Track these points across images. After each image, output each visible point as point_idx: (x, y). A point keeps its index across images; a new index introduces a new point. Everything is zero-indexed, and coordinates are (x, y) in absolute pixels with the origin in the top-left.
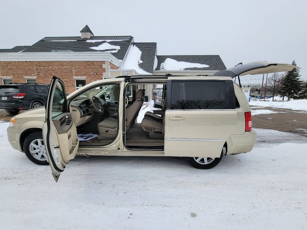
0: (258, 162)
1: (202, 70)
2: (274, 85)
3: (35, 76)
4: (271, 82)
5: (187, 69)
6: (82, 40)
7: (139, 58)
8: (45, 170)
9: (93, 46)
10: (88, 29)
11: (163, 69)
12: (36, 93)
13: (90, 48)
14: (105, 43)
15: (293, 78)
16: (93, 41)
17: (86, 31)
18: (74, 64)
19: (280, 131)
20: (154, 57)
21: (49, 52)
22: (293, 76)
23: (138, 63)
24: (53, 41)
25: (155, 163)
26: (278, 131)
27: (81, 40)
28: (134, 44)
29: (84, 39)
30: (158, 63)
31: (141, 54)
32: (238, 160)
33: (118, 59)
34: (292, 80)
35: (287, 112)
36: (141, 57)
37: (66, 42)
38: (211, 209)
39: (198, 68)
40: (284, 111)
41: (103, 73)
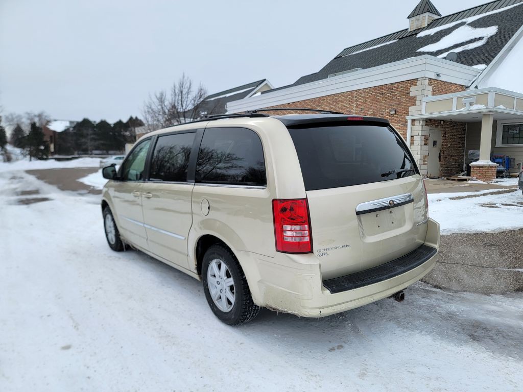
6: (410, 34)
9: (428, 44)
10: (428, 5)
13: (418, 51)
14: (461, 28)
16: (433, 31)
17: (421, 11)
18: (356, 97)
24: (354, 53)
27: (407, 36)
41: (411, 108)
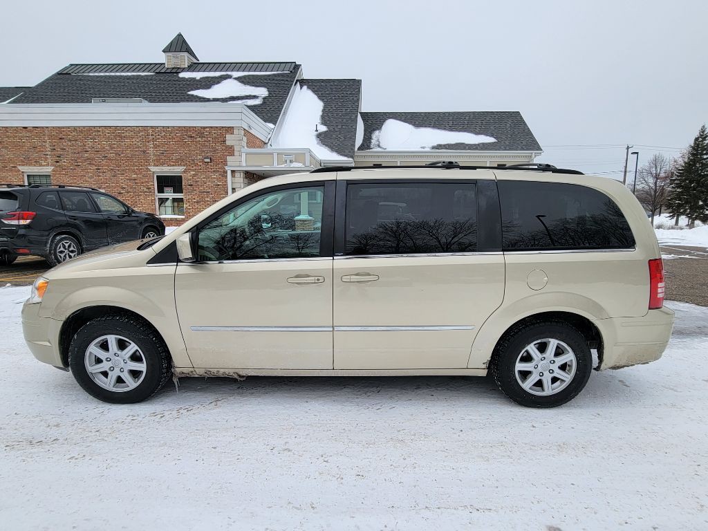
0: (672, 387)
1: (476, 149)
2: (654, 188)
3: (48, 165)
4: (646, 179)
5: (439, 147)
6: (168, 71)
7: (318, 120)
8: (130, 418)
9: (198, 89)
10: (184, 44)
11: (379, 146)
12: (61, 211)
13: (189, 93)
14: (228, 81)
15: (702, 170)
16: (198, 75)
17: (178, 48)
18: (152, 135)
19: (698, 305)
20: (357, 117)
21: (82, 102)
22: (702, 163)
23: (316, 133)
24: (91, 74)
25: (413, 393)
26: (693, 306)
27: (165, 73)
28: (303, 82)
29: (174, 71)
30: (365, 130)
31: (321, 108)
32: (620, 381)
33: (265, 122)
34: (700, 175)
35: (697, 255)
36: (323, 117)
37: (126, 76)
38: (595, 513)
39: (467, 145)
40: (689, 253)
41: (229, 158)
